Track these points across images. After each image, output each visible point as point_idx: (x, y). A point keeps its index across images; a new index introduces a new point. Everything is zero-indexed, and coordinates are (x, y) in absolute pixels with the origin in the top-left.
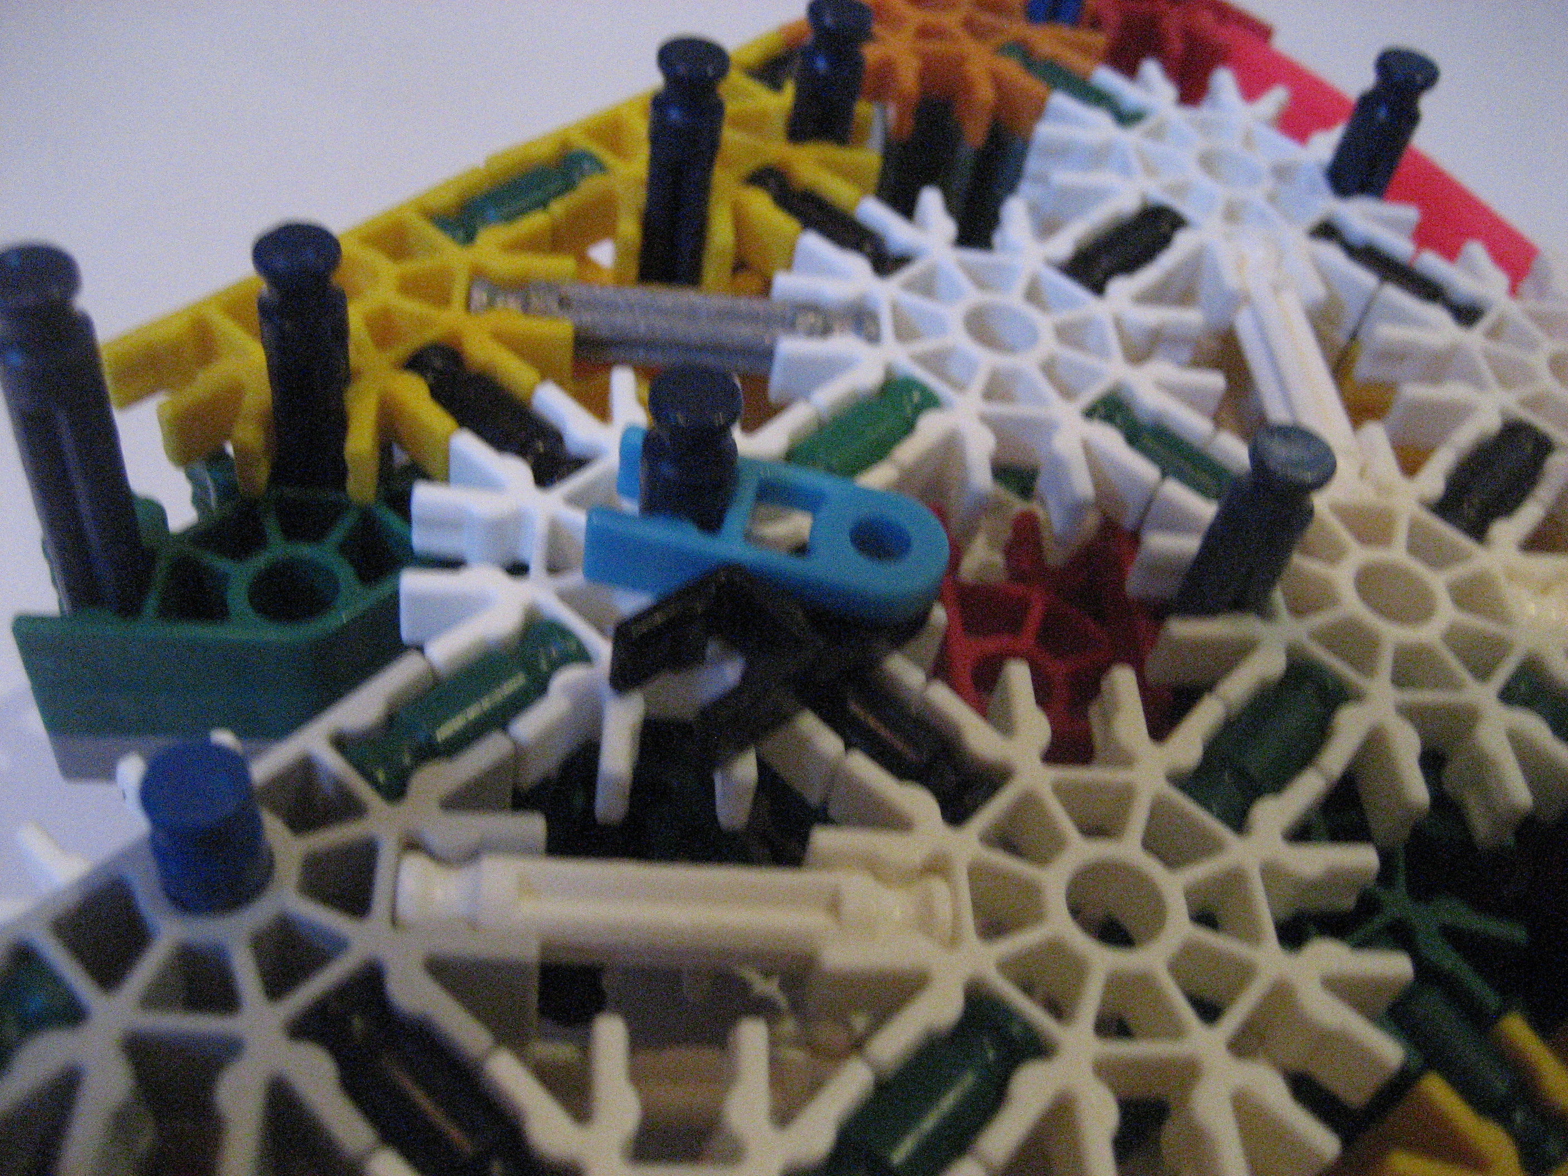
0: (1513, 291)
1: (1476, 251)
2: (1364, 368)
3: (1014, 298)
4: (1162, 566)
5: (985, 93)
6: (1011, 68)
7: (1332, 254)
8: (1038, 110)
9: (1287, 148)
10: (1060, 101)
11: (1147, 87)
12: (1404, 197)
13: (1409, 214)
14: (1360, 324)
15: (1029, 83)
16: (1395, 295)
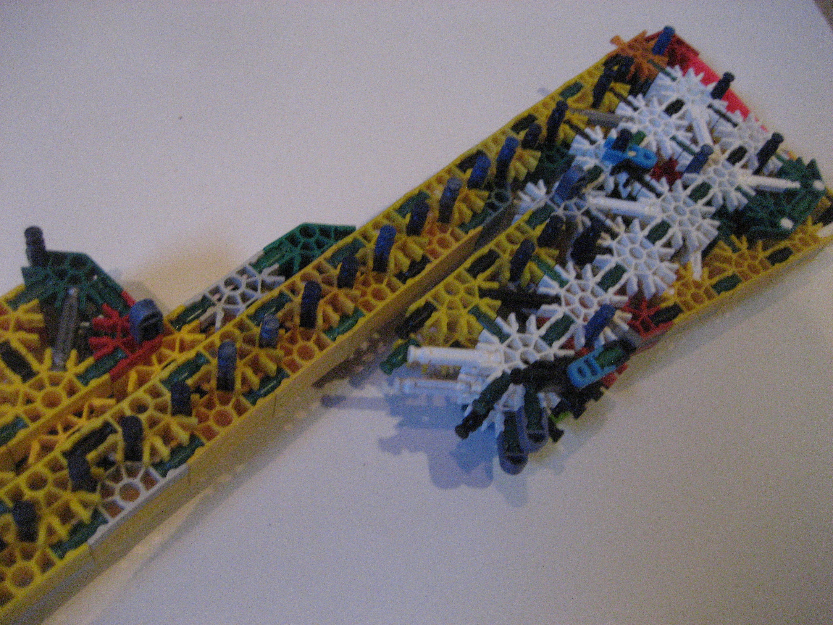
0: (744, 121)
1: (738, 112)
2: (715, 134)
3: (656, 117)
4: (682, 166)
5: (647, 72)
6: (650, 66)
7: (711, 111)
8: (656, 76)
9: (702, 87)
10: (661, 75)
11: (676, 71)
12: (725, 100)
13: (725, 103)
14: (714, 125)
15: (653, 69)
16: (722, 121)
